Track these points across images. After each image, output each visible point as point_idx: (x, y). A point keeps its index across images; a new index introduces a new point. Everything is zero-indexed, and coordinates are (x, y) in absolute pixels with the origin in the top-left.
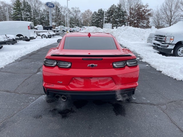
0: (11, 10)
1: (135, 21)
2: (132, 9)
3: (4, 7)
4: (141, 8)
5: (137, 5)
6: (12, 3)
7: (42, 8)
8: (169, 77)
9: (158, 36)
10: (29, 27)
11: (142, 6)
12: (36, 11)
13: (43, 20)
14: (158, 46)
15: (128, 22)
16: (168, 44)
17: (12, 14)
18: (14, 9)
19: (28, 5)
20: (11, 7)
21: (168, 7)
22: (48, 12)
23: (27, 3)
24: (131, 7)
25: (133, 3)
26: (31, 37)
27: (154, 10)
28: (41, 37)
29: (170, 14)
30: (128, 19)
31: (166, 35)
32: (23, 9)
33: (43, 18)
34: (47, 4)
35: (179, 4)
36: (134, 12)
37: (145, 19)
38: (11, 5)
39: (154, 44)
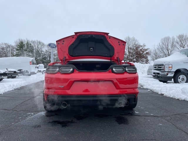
0: (14, 51)
1: (134, 60)
2: (131, 49)
3: (7, 48)
4: (139, 48)
5: (135, 45)
6: (15, 44)
7: (44, 49)
8: (172, 98)
9: (157, 65)
10: (30, 62)
11: (140, 46)
12: (39, 51)
13: (45, 60)
14: (158, 75)
15: (127, 60)
16: (168, 72)
17: (15, 54)
18: (17, 50)
19: (31, 47)
20: (14, 48)
21: (164, 47)
22: (50, 53)
23: (30, 44)
24: (130, 47)
25: (131, 44)
26: (32, 72)
27: (151, 49)
28: (42, 73)
29: (167, 53)
30: (128, 58)
31: (164, 64)
32: (26, 50)
33: (45, 58)
34: (50, 45)
35: (175, 43)
36: (133, 52)
37: (144, 57)
38: (14, 46)
39: (154, 73)
